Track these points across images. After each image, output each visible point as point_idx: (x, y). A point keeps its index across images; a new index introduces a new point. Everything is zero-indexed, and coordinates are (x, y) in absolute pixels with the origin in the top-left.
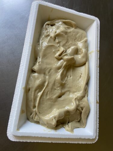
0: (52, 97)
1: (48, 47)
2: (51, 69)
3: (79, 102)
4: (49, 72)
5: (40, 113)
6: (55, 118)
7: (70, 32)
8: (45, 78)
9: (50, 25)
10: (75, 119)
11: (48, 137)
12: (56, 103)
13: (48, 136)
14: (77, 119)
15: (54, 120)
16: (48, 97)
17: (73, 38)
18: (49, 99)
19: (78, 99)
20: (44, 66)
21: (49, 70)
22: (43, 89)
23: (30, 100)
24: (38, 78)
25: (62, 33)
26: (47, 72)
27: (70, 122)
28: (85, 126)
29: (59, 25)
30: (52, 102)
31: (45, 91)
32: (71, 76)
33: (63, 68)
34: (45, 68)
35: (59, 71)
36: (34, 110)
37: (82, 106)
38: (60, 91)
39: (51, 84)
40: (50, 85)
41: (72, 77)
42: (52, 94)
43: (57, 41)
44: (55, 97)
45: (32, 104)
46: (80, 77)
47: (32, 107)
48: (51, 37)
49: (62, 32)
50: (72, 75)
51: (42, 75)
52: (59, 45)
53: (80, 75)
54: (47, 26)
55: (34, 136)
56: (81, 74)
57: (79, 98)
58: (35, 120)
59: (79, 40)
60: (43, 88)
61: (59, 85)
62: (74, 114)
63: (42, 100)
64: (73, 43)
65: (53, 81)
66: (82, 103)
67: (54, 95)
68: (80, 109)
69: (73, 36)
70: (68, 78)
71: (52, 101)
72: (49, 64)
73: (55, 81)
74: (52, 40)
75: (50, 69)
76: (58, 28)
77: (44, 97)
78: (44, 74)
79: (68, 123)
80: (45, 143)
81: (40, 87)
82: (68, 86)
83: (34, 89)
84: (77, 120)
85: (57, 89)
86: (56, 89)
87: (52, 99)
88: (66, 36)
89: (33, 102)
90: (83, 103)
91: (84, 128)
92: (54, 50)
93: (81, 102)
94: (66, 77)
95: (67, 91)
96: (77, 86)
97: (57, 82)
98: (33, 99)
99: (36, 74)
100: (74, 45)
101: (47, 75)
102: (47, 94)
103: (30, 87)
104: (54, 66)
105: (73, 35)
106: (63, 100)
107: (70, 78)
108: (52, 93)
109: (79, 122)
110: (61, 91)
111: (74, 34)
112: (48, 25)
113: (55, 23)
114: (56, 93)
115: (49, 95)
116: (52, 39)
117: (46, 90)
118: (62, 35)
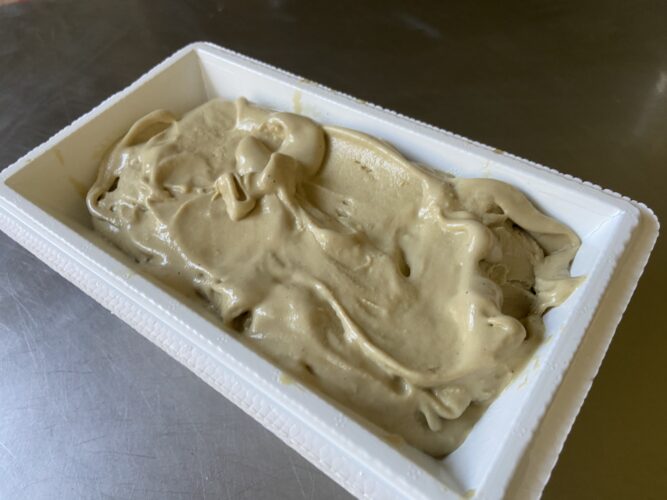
0: (392, 297)
1: (182, 228)
2: (274, 255)
3: (464, 210)
4: (282, 264)
5: (433, 371)
6: (485, 314)
7: (180, 138)
8: (295, 285)
9: (107, 194)
10: (529, 260)
11: (560, 378)
12: (425, 293)
13: (557, 378)
14: (534, 254)
15: (491, 320)
16: (384, 312)
17: (209, 138)
18: (392, 312)
19: (449, 209)
20: (247, 269)
21: (271, 262)
22: (340, 313)
23: (353, 387)
24: (280, 312)
25: (164, 161)
26: (277, 271)
27: (534, 284)
28: (577, 235)
29: (129, 160)
30: (410, 306)
31: (351, 312)
32: (344, 203)
33: (297, 209)
34: (257, 270)
35: (299, 227)
36: (409, 390)
37: (483, 205)
38: (382, 259)
39: (333, 276)
40: (337, 278)
41: (350, 200)
42: (376, 289)
43: (179, 188)
44: (393, 285)
45: (376, 387)
46: (364, 172)
47: (392, 396)
48: (152, 202)
49: (161, 156)
50: (341, 196)
51: (279, 291)
52: (199, 191)
53: (359, 169)
54: (102, 203)
55: (528, 436)
56: (357, 162)
57: (447, 204)
58: (458, 412)
59: (228, 123)
60: (335, 313)
61: (356, 250)
62: (504, 251)
63: (379, 339)
64: (226, 145)
65: (326, 262)
66: (474, 200)
67: (386, 283)
68: (493, 217)
69: (200, 134)
70: (346, 216)
71: (406, 305)
72: (249, 252)
73: (331, 259)
74: (167, 203)
75: (269, 255)
76: (136, 167)
77: (375, 324)
78: (276, 281)
79: (533, 291)
80: (583, 408)
81: (322, 321)
82: (379, 226)
83: (317, 349)
84: (537, 257)
85: (366, 265)
86: (365, 270)
87: (399, 301)
88: (184, 154)
89: (371, 378)
90: (476, 196)
91: (581, 243)
92: (208, 214)
93: (468, 204)
94: (341, 219)
95: (397, 239)
96: (395, 196)
97: (341, 253)
98: (358, 373)
99: (259, 312)
100: (235, 143)
101: (288, 277)
102: (368, 311)
103: (296, 357)
104: (268, 238)
105: (196, 133)
106: (427, 263)
107: (351, 208)
108: (373, 289)
109: (546, 254)
110: (385, 253)
111: (196, 129)
112: (100, 198)
113: (112, 173)
114: (381, 275)
115: (375, 304)
116: (162, 201)
117: (349, 307)
118: (171, 162)
